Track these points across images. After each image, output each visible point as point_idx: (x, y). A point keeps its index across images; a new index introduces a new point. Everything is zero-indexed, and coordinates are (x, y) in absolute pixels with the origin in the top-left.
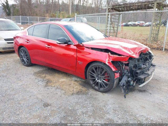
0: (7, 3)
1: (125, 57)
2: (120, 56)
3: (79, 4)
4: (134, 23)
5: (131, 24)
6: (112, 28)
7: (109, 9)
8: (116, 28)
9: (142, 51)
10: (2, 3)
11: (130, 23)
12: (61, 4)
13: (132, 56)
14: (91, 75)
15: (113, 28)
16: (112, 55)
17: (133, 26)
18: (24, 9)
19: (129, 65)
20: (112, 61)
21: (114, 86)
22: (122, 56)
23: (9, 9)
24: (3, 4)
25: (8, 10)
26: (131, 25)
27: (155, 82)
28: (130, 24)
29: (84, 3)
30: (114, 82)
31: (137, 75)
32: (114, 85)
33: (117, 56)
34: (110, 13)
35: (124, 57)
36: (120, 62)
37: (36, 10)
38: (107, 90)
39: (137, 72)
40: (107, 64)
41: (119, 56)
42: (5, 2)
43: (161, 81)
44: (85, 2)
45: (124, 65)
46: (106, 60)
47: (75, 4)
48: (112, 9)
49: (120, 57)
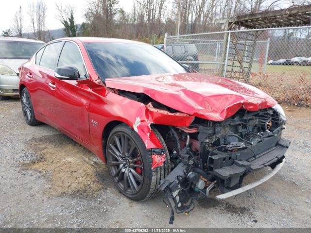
0: (72, 20)
1: (185, 115)
2: (172, 112)
3: (198, 23)
4: (304, 59)
5: (298, 61)
6: (237, 64)
7: (230, 23)
8: (248, 63)
9: (243, 104)
10: (64, 21)
11: (296, 59)
12: (165, 23)
13: (203, 115)
14: (112, 153)
15: (240, 62)
16: (155, 110)
17: (300, 65)
18: (98, 30)
19: (199, 137)
20: (153, 123)
21: (152, 187)
22: (178, 114)
23: (74, 30)
24: (66, 22)
25: (72, 31)
26: (297, 63)
27: (287, 190)
28: (295, 61)
29: (206, 20)
30: (150, 179)
31: (212, 166)
32: (150, 184)
33: (166, 112)
34: (230, 31)
35: (182, 115)
36: (174, 127)
37: (117, 33)
38: (138, 194)
39: (214, 157)
40: (136, 129)
41: (169, 114)
42: (69, 19)
43: (304, 189)
44: (208, 19)
45: (188, 137)
46: (135, 119)
47: (190, 22)
48: (236, 23)
49: (173, 114)
